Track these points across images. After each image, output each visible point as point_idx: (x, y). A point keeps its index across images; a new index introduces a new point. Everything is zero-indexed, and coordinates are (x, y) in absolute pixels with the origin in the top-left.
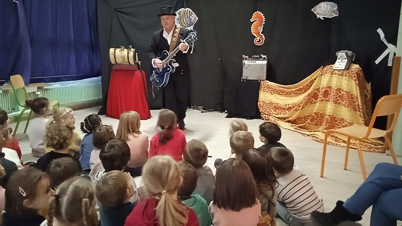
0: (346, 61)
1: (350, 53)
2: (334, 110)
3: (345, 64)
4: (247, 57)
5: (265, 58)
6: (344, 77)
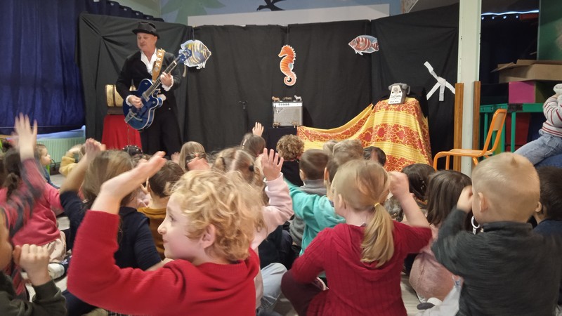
0: (401, 94)
1: (404, 85)
2: (393, 149)
3: (401, 98)
4: (278, 99)
5: (299, 100)
6: (401, 112)
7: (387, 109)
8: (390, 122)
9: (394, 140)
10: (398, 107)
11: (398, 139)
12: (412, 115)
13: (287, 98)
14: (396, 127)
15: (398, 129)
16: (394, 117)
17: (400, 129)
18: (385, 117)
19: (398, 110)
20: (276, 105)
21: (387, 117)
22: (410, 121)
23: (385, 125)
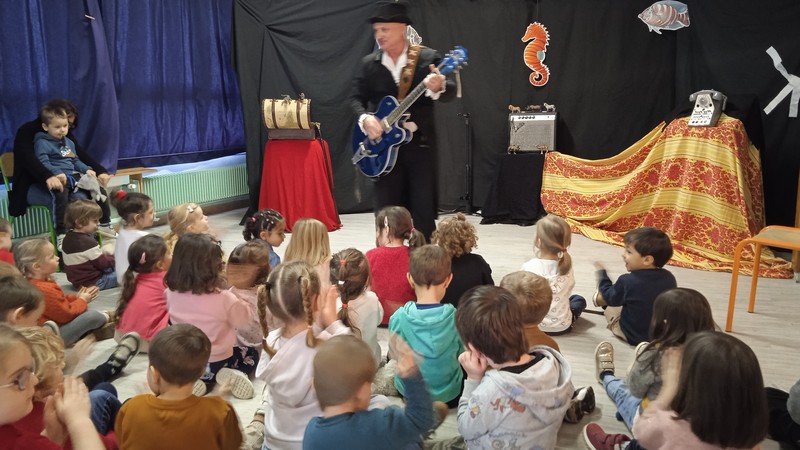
0: (712, 109)
2: (691, 202)
3: (711, 116)
4: (518, 108)
5: (551, 110)
7: (686, 134)
8: (691, 155)
9: (694, 187)
10: (705, 132)
11: (702, 185)
12: (728, 147)
13: (532, 107)
14: (700, 164)
15: (702, 169)
16: (697, 148)
17: (706, 169)
18: (682, 147)
19: (705, 136)
20: (515, 118)
21: (685, 147)
22: (725, 156)
23: (682, 160)
